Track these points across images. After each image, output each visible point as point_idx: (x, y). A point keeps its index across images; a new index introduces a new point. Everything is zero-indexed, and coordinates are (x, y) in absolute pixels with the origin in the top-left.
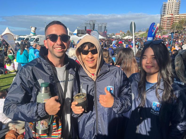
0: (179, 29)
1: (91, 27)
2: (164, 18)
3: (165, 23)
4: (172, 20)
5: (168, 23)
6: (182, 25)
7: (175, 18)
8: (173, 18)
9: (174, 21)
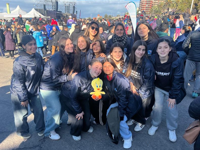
0: (158, 14)
1: (53, 7)
2: (143, 2)
3: (144, 7)
4: (151, 3)
5: (147, 7)
6: (160, 9)
7: (154, 2)
8: (152, 2)
9: (152, 5)
